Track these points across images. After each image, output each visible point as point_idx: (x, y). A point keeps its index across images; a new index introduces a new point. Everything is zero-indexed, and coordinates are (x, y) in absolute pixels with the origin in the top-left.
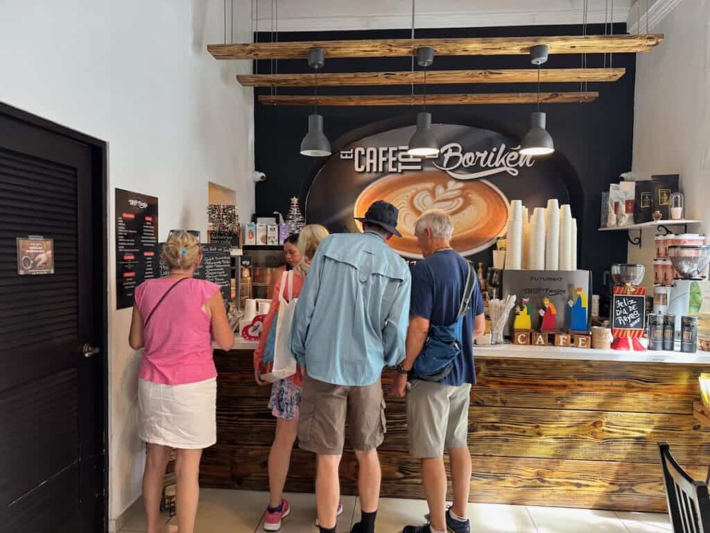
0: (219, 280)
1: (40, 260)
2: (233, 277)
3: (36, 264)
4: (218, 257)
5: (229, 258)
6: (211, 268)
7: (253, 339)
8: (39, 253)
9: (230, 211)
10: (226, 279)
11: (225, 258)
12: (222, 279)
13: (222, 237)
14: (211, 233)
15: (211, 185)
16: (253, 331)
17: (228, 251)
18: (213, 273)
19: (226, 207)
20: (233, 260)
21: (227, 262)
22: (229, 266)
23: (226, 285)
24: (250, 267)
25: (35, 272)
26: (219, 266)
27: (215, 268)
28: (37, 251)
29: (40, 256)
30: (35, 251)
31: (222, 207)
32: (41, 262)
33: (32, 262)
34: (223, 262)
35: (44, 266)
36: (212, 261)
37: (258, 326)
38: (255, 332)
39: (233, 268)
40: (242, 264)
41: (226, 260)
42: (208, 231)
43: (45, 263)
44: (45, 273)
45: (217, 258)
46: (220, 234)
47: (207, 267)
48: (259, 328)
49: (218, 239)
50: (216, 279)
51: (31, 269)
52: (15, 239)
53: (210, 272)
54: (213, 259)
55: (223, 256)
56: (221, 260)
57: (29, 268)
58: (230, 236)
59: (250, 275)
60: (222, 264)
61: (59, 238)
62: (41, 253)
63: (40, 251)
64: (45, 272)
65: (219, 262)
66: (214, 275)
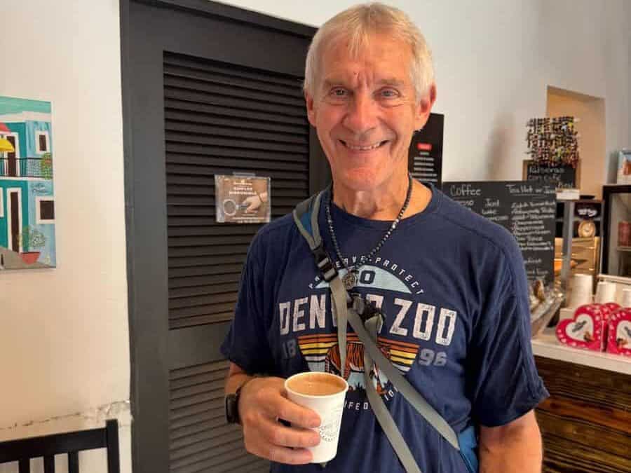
0: (534, 239)
1: (249, 204)
2: (559, 235)
3: (243, 210)
4: (535, 202)
5: (554, 203)
6: (520, 221)
7: (574, 344)
8: (248, 196)
9: (564, 127)
10: (546, 238)
11: (547, 203)
12: (541, 239)
13: (546, 170)
14: (528, 164)
15: (552, 91)
16: (574, 331)
17: (552, 192)
18: (524, 229)
19: (557, 121)
20: (561, 207)
21: (551, 211)
22: (553, 216)
23: (547, 248)
24: (598, 219)
25: (241, 220)
26: (536, 217)
27: (528, 220)
28: (245, 193)
29: (249, 200)
30: (242, 193)
31: (551, 121)
32: (250, 207)
33: (237, 207)
34: (544, 210)
35: (256, 212)
36: (523, 209)
37: (584, 322)
38: (577, 333)
39: (560, 220)
40: (576, 213)
41: (548, 207)
42: (525, 162)
43: (258, 209)
44: (258, 222)
45: (532, 205)
46: (543, 164)
47: (514, 219)
48: (586, 326)
49: (540, 174)
50: (529, 238)
51: (235, 216)
52: (213, 177)
53: (520, 226)
54: (526, 205)
55: (544, 200)
56: (539, 208)
57: (234, 214)
58: (559, 167)
59: (597, 234)
60: (541, 214)
61: (278, 175)
62: (252, 196)
63: (250, 193)
64: (257, 220)
65: (537, 211)
66: (527, 231)
